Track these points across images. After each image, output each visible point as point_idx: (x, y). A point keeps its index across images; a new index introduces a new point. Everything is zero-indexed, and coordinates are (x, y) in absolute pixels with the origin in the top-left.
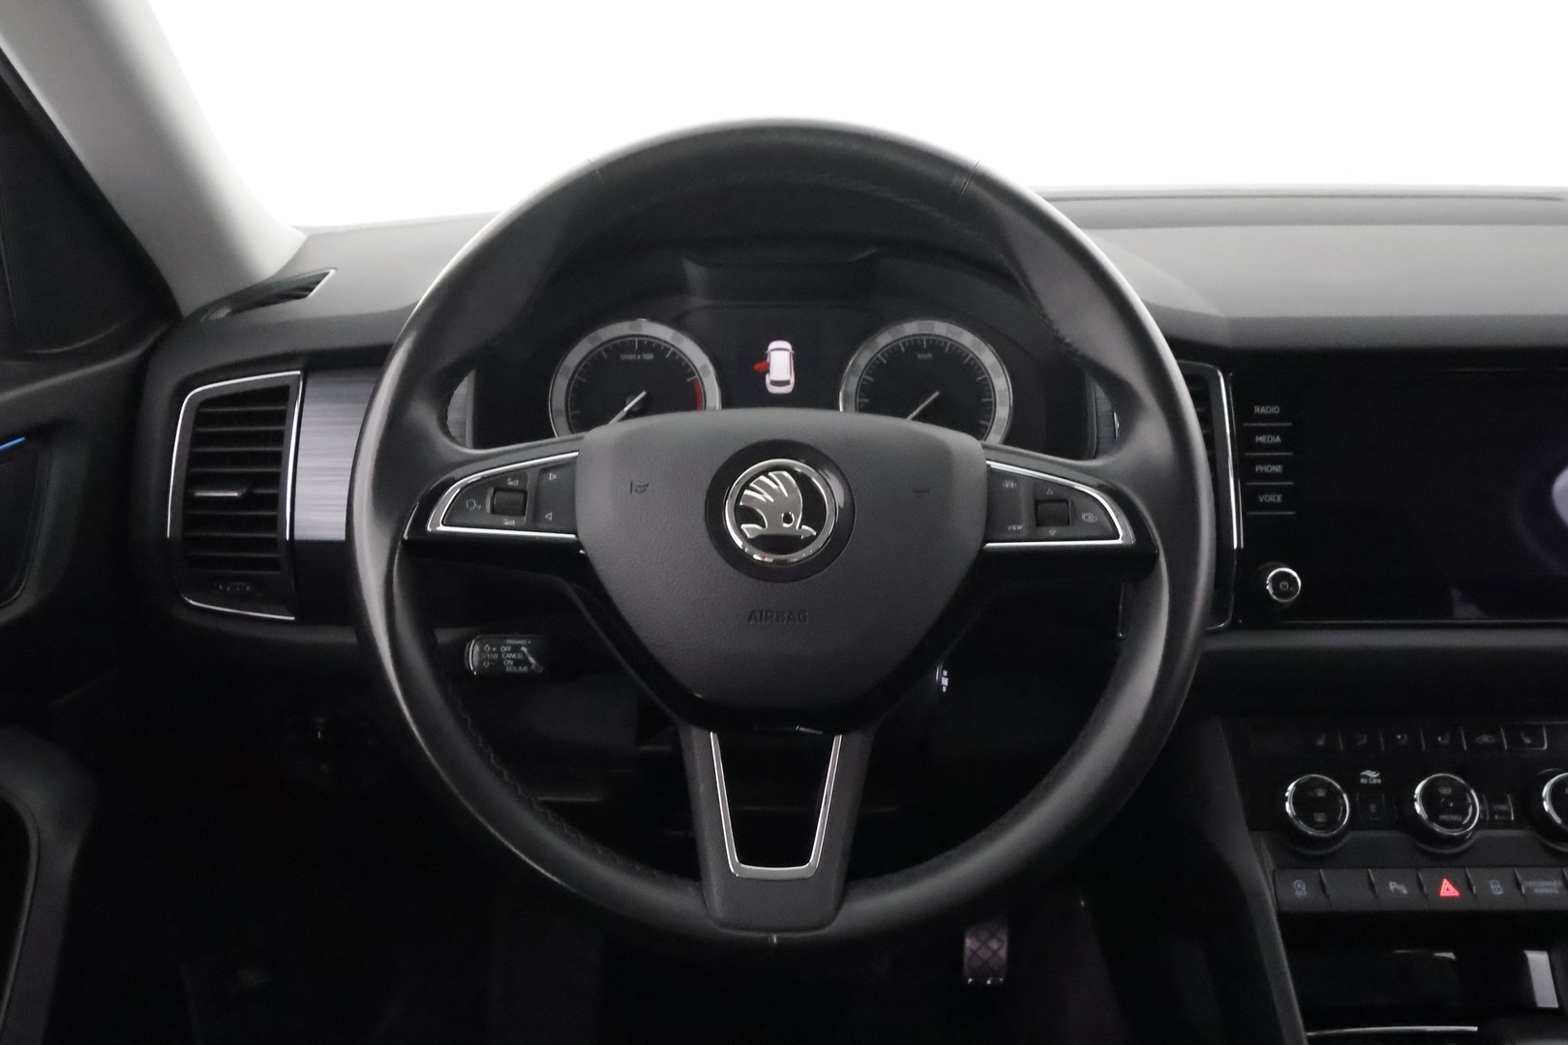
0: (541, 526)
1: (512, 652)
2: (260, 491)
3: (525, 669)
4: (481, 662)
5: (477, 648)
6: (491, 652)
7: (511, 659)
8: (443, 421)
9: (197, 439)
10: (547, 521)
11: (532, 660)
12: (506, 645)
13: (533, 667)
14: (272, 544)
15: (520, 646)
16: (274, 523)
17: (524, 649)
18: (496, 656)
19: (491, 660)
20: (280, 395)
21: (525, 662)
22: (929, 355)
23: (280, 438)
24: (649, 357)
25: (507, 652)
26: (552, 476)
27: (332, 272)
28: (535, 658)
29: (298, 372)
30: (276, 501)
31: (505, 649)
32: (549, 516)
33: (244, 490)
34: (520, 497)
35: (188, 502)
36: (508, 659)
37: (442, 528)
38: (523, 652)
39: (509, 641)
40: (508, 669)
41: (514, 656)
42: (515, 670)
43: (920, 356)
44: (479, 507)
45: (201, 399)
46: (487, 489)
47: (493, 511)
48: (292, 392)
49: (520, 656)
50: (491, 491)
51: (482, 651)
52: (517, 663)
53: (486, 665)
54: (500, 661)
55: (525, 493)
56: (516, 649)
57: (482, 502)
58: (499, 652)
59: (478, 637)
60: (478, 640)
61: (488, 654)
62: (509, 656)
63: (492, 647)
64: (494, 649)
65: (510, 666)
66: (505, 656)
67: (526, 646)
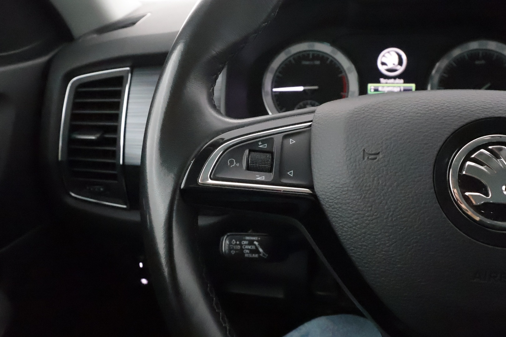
0: (284, 181)
1: (249, 244)
2: (107, 136)
3: (256, 256)
4: (230, 249)
5: (227, 242)
6: (236, 244)
7: (248, 249)
8: (210, 95)
9: (75, 105)
10: (289, 177)
11: (261, 250)
12: (245, 240)
13: (261, 255)
14: (115, 166)
15: (253, 241)
16: (115, 154)
17: (256, 243)
18: (239, 247)
19: (236, 250)
20: (119, 81)
21: (256, 251)
22: (483, 62)
23: (118, 106)
24: (317, 63)
25: (246, 245)
26: (292, 141)
27: (149, 15)
28: (262, 249)
29: (128, 68)
30: (115, 142)
31: (245, 243)
32: (291, 173)
33: (98, 135)
34: (269, 156)
35: (70, 142)
36: (246, 249)
37: (210, 181)
38: (255, 245)
39: (248, 238)
40: (246, 255)
41: (250, 247)
42: (251, 256)
43: (477, 62)
44: (238, 165)
45: (78, 83)
46: (244, 151)
47: (248, 168)
48: (125, 79)
49: (253, 247)
50: (247, 152)
51: (230, 244)
52: (252, 251)
53: (233, 252)
54: (242, 250)
55: (272, 153)
56: (251, 243)
57: (239, 161)
58: (241, 245)
59: (229, 234)
60: (228, 236)
61: (234, 245)
62: (247, 247)
63: (236, 241)
64: (238, 243)
65: (247, 253)
66: (244, 247)
67: (257, 241)
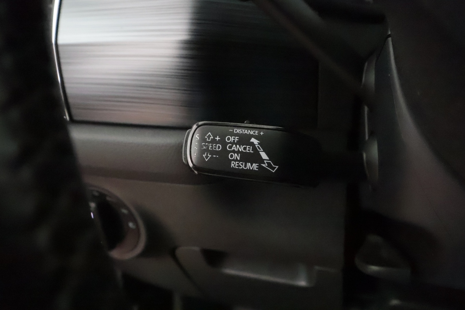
1: (239, 143)
3: (255, 166)
4: (202, 152)
5: (197, 136)
6: (214, 141)
7: (238, 152)
11: (264, 155)
12: (232, 134)
13: (265, 164)
15: (250, 137)
17: (254, 141)
18: (218, 147)
19: (212, 152)
21: (255, 157)
25: (233, 143)
31: (232, 139)
36: (234, 151)
38: (252, 144)
40: (234, 164)
41: (241, 148)
42: (243, 167)
49: (249, 149)
51: (203, 139)
52: (245, 158)
54: (225, 152)
56: (244, 140)
58: (224, 144)
59: (200, 123)
60: (199, 126)
61: (209, 142)
62: (234, 148)
63: (215, 136)
64: (218, 138)
65: (236, 160)
66: (230, 147)
67: (256, 137)
